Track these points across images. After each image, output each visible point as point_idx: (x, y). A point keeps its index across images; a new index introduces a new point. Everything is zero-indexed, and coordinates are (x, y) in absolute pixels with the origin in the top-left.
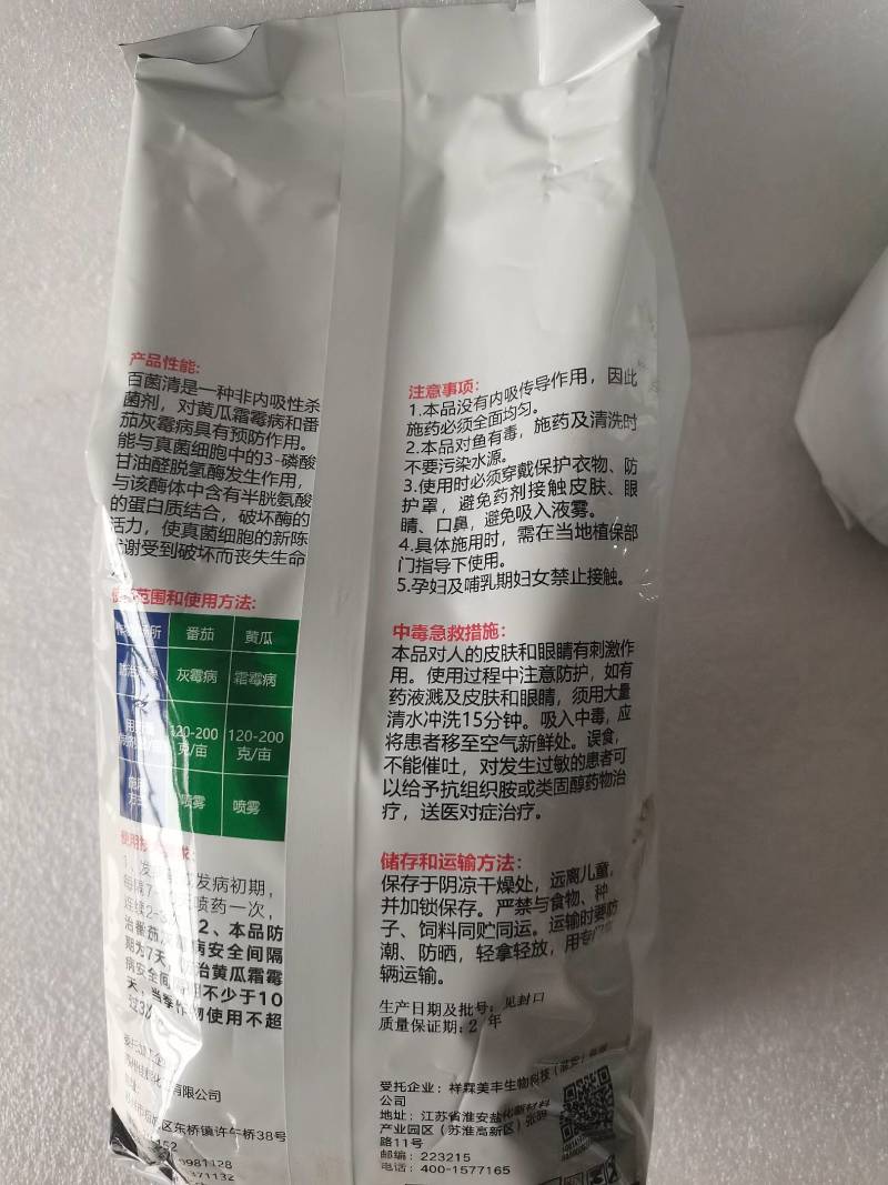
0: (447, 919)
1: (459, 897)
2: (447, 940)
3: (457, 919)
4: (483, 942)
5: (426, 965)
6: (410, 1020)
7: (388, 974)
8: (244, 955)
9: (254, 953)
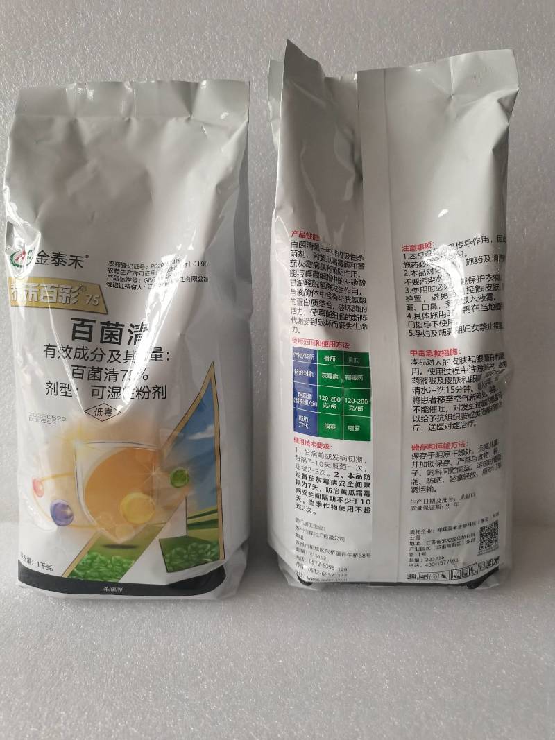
0: (438, 468)
1: (443, 459)
2: (438, 475)
3: (442, 467)
4: (452, 475)
5: (429, 485)
6: (423, 506)
7: (414, 490)
8: (354, 485)
9: (358, 484)
